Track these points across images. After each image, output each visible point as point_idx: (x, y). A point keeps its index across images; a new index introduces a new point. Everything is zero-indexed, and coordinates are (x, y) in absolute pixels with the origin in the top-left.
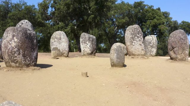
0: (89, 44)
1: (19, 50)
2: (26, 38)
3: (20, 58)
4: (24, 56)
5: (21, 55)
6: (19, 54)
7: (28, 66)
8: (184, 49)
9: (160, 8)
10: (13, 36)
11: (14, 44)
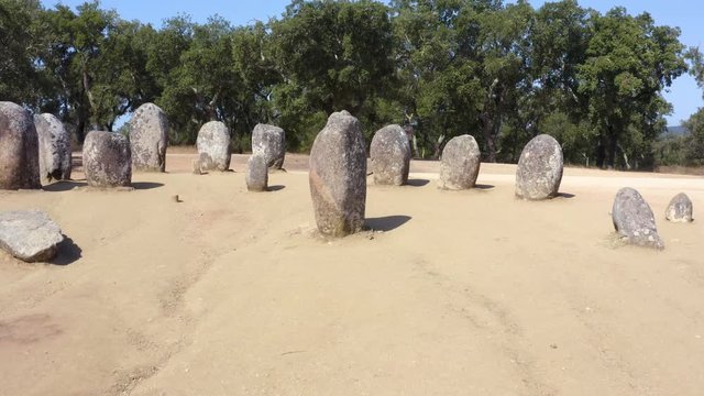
0: (264, 147)
1: (100, 163)
2: (110, 147)
3: (102, 174)
4: (107, 171)
5: (103, 171)
6: (101, 169)
7: (114, 185)
8: (387, 163)
9: (648, 15)
10: (94, 144)
11: (93, 156)
